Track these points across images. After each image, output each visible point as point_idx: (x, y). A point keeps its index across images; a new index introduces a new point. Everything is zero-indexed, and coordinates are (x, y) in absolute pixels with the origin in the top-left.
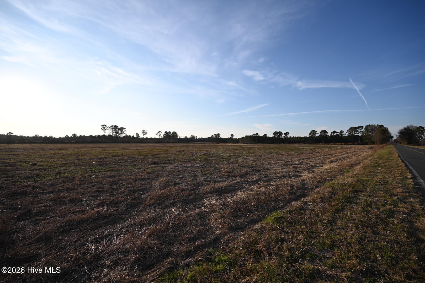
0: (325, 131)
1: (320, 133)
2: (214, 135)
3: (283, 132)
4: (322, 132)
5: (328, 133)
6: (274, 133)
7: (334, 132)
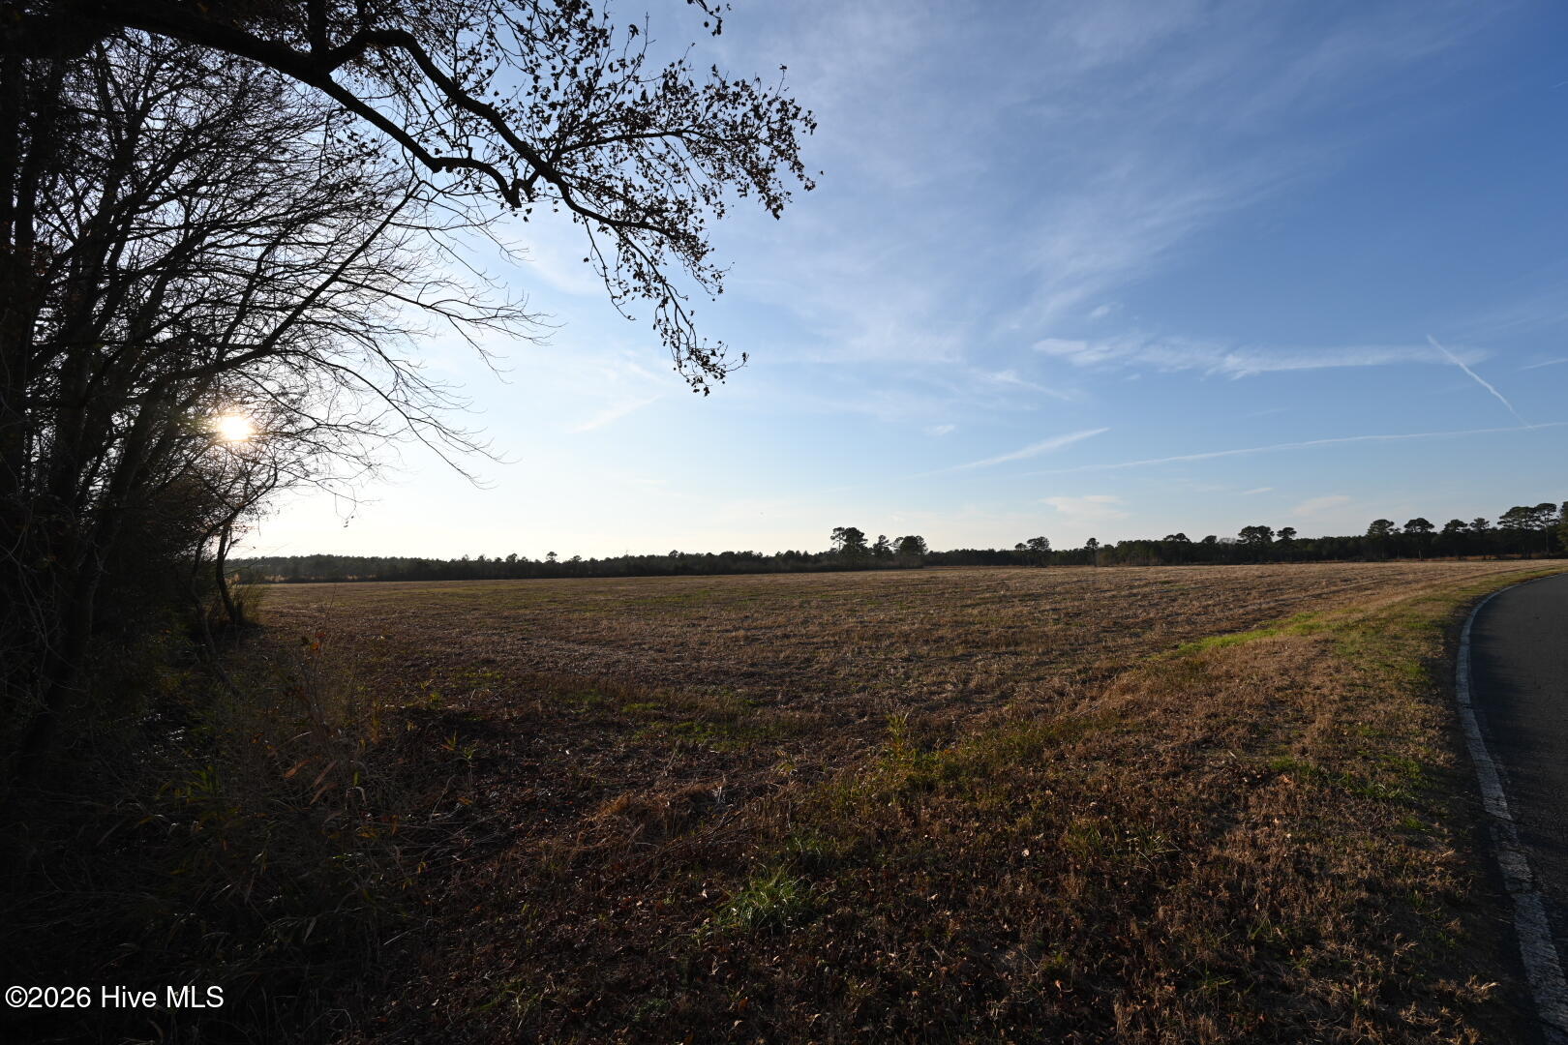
0: (1423, 523)
1: (1406, 526)
2: (1029, 542)
3: (1275, 528)
4: (1412, 523)
5: (1432, 526)
6: (1244, 531)
7: (1456, 523)
